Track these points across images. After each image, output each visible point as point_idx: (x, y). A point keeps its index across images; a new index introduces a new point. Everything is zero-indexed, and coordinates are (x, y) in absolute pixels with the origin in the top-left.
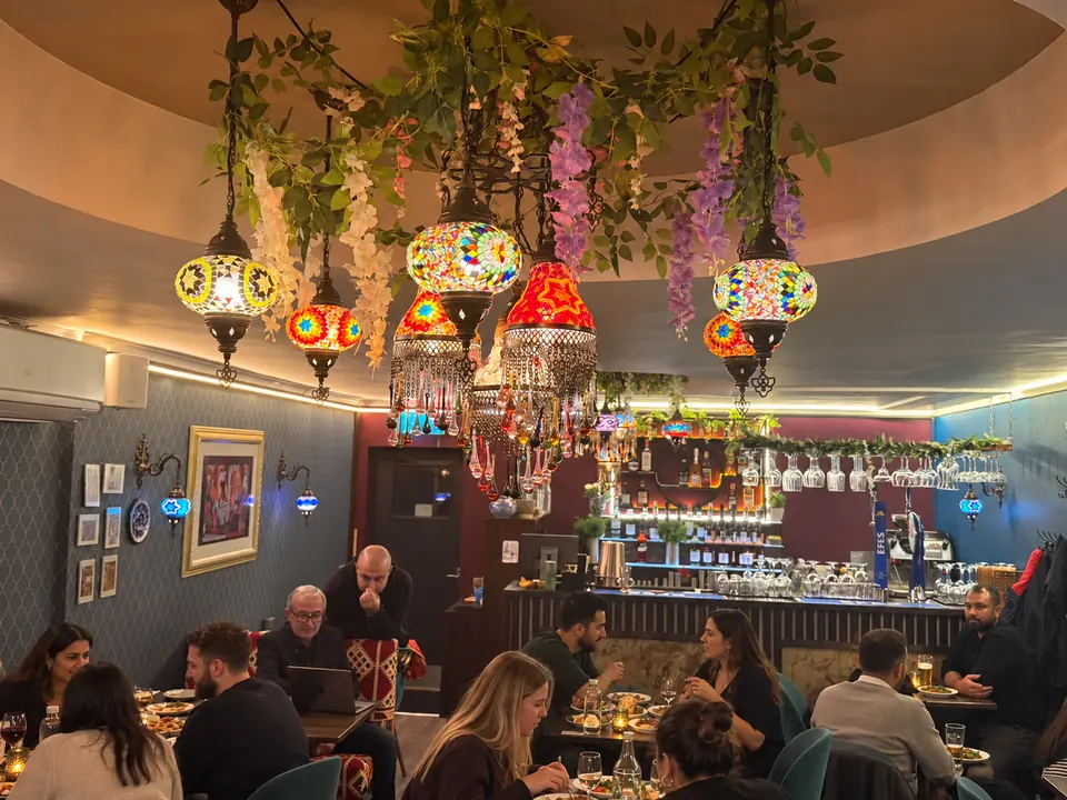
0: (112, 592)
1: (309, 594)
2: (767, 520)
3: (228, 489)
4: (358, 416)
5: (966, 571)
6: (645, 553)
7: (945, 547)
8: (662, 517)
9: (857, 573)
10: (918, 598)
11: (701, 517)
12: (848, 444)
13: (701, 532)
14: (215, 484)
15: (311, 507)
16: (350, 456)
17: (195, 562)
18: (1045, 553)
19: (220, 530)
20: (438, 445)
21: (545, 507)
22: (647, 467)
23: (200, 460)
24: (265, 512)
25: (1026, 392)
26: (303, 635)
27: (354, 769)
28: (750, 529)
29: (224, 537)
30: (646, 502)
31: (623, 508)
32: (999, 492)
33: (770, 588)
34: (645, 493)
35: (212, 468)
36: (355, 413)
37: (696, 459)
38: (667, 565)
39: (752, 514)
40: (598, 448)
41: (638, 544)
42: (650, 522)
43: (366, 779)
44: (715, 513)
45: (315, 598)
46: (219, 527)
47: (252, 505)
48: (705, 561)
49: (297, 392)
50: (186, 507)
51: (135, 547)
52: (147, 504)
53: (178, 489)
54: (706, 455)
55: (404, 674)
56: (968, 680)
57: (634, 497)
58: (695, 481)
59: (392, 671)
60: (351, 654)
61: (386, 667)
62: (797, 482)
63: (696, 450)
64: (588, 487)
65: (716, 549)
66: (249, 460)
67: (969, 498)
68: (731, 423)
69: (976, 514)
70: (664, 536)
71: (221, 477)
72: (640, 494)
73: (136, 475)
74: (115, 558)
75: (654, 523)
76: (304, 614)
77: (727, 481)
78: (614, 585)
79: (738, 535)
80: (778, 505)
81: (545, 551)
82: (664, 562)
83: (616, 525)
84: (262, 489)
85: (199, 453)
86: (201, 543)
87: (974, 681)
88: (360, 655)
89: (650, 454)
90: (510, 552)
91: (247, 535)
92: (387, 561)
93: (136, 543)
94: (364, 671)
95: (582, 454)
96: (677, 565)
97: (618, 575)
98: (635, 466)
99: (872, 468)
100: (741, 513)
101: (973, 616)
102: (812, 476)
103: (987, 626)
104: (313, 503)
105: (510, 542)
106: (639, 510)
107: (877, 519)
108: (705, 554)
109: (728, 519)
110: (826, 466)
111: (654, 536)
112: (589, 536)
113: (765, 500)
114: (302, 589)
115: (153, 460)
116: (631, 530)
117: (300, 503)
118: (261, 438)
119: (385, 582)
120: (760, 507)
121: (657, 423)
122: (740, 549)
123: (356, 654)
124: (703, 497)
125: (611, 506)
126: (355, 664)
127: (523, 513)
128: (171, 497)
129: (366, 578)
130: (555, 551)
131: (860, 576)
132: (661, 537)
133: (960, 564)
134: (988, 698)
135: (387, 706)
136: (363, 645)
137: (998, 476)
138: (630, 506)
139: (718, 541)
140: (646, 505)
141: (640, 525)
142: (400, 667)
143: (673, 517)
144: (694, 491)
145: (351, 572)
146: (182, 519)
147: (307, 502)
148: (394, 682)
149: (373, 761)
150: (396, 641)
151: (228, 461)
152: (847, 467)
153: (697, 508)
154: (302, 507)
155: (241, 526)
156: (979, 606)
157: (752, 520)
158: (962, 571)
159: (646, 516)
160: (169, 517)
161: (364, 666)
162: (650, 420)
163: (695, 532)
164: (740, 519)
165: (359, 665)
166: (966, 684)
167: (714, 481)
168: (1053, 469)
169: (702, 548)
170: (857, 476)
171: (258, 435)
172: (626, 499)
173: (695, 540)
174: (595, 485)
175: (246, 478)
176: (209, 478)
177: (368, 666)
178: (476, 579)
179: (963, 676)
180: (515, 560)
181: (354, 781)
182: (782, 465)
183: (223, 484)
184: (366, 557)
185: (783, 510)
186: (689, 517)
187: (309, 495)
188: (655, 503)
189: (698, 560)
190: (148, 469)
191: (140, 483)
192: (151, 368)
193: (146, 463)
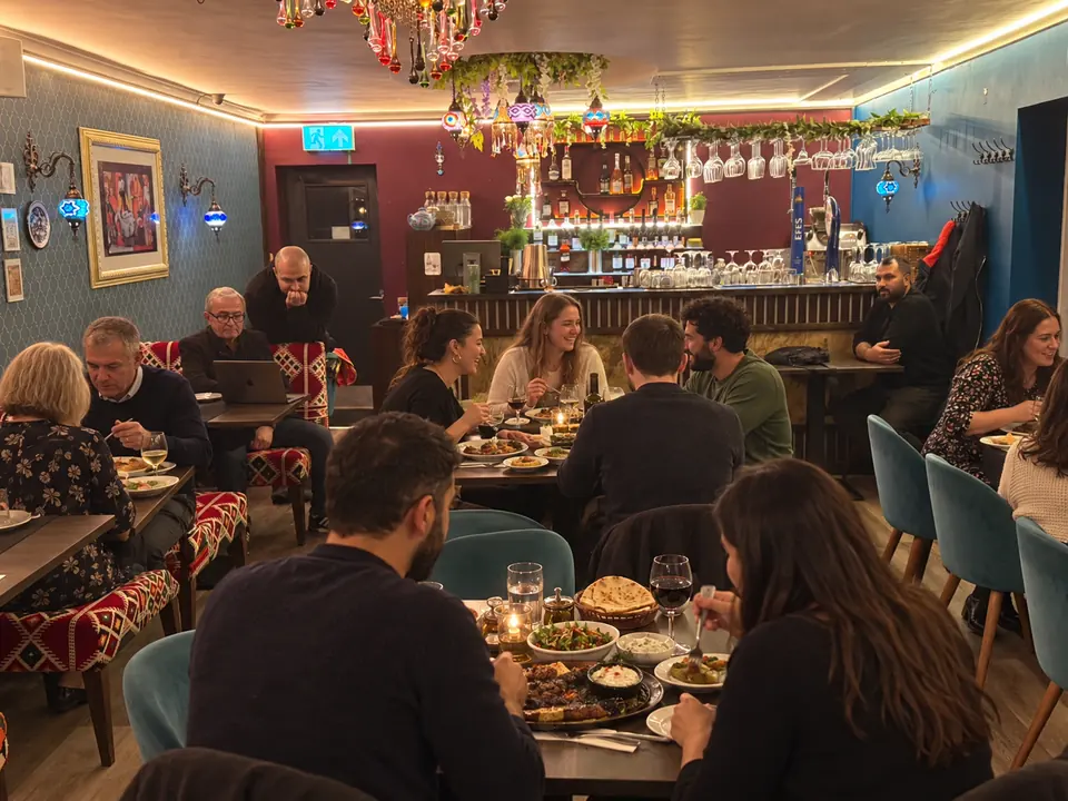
0: (20, 298)
1: (226, 295)
2: (689, 224)
3: (129, 197)
4: (261, 132)
5: (880, 250)
6: (568, 262)
7: (860, 236)
8: (583, 227)
9: (775, 259)
10: (833, 279)
11: (621, 224)
12: (768, 127)
13: (624, 239)
14: (115, 195)
15: (220, 223)
16: (256, 174)
17: (104, 273)
18: (958, 224)
19: (126, 241)
20: (350, 162)
21: (465, 223)
22: (567, 175)
23: (95, 166)
24: (173, 228)
25: (945, 62)
26: (226, 335)
27: (293, 458)
28: (670, 234)
29: (131, 249)
30: (567, 211)
31: (545, 219)
32: (916, 171)
33: (690, 281)
34: (567, 203)
35: (108, 174)
36: (257, 129)
37: (617, 163)
38: (591, 272)
39: (673, 218)
40: (515, 143)
41: (561, 254)
42: (572, 231)
43: (305, 467)
44: (636, 219)
45: (233, 299)
46: (124, 239)
47: (157, 222)
48: (627, 267)
49: (190, 99)
50: (84, 208)
51: (38, 253)
52: (43, 208)
53: (75, 190)
54: (628, 160)
55: (334, 381)
56: (877, 347)
57: (555, 208)
58: (616, 187)
59: (321, 372)
60: (278, 358)
61: (315, 368)
62: (718, 172)
63: (617, 156)
64: (509, 199)
65: (639, 255)
66: (147, 170)
67: (886, 179)
68: (652, 123)
69: (892, 196)
70: (587, 244)
71: (120, 184)
72: (561, 204)
73: (27, 174)
74: (17, 262)
75: (575, 234)
76: (225, 315)
77: (648, 186)
78: (538, 287)
79: (660, 239)
80: (699, 207)
81: (466, 257)
82: (587, 270)
83: (538, 236)
84: (166, 201)
85: (92, 159)
86: (107, 254)
87: (884, 347)
88: (287, 358)
89: (570, 161)
90: (432, 263)
91: (155, 250)
92: (306, 263)
93: (37, 248)
94: (292, 372)
95: (499, 152)
96: (599, 273)
97: (541, 277)
98: (554, 174)
99: (792, 150)
100: (662, 219)
101: (883, 288)
102: (732, 166)
103: (897, 296)
104: (223, 218)
105: (431, 254)
106: (560, 221)
107: (796, 205)
108: (627, 260)
109: (649, 225)
110: (746, 153)
111: (577, 246)
112: (510, 248)
113: (686, 205)
114: (218, 290)
115: (43, 160)
116: (553, 241)
117: (208, 218)
118: (158, 147)
119: (308, 281)
120: (680, 211)
121: (576, 129)
122: (663, 254)
123: (283, 357)
124: (624, 203)
125: (533, 218)
126: (283, 367)
127: (444, 224)
128: (67, 197)
129: (286, 280)
130: (477, 257)
131: (778, 261)
132: (584, 246)
133: (874, 245)
134: (896, 363)
135: (320, 405)
136: (290, 349)
137: (916, 152)
138: (552, 216)
139: (641, 247)
140: (566, 215)
141: (562, 235)
142: (329, 371)
143: (595, 226)
144: (617, 198)
145: (269, 275)
146: (82, 222)
147: (216, 217)
148: (324, 382)
149: (310, 453)
150: (322, 344)
151: (125, 169)
152: (767, 153)
153: (619, 214)
154: (211, 223)
155: (148, 239)
156: (888, 277)
157: (673, 225)
158: (876, 250)
159: (567, 225)
160: (69, 219)
161: (292, 368)
162: (569, 125)
163: (617, 240)
164: (661, 225)
165: (287, 368)
166: (876, 351)
167: (636, 185)
168: (970, 138)
169: (625, 254)
170: (777, 163)
171: (154, 144)
172: (548, 210)
173: (617, 247)
174: (515, 196)
175: (146, 189)
176: (106, 185)
177: (296, 368)
178: (399, 299)
179: (873, 345)
180: (438, 273)
181: (293, 469)
182: (704, 156)
183: (123, 194)
184: (283, 257)
185: (703, 212)
186: (611, 225)
187: (217, 209)
188: (577, 212)
189: (620, 266)
190: (39, 170)
191: (32, 186)
192: (26, 58)
193: (36, 163)
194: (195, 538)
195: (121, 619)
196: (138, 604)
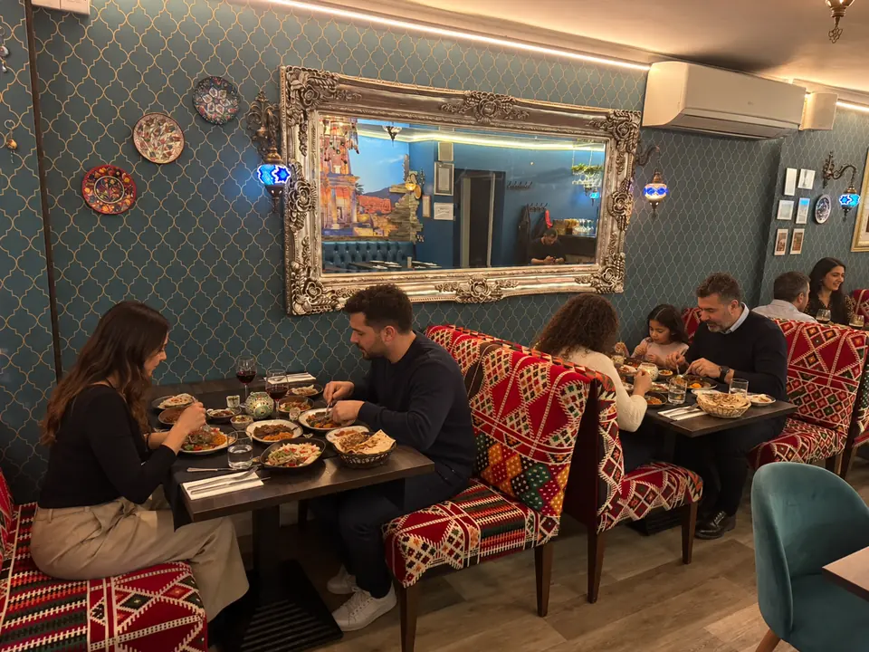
0: (798, 252)
17: (861, 243)
51: (817, 226)
52: (829, 198)
53: (853, 188)
73: (823, 179)
74: (803, 230)
93: (817, 223)
115: (837, 168)
128: (846, 194)
160: (843, 207)
190: (832, 175)
191: (825, 184)
192: (839, 104)
193: (831, 170)
194: (864, 423)
195: (793, 453)
196: (808, 448)
